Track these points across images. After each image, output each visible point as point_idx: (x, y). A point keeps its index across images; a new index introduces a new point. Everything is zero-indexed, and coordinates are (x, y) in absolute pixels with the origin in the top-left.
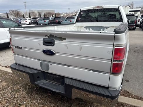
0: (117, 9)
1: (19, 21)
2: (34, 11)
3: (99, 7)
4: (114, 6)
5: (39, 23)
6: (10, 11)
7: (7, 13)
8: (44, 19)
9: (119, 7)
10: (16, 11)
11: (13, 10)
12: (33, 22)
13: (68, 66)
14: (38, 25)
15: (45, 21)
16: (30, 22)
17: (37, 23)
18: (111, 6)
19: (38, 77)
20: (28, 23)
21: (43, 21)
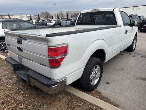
0: (111, 11)
1: (45, 22)
2: (63, 12)
3: (96, 10)
4: (109, 8)
5: (62, 24)
6: (41, 13)
7: (39, 15)
8: (67, 21)
9: (114, 10)
10: (46, 13)
11: (44, 12)
12: (57, 23)
13: (30, 60)
14: (61, 26)
15: (67, 23)
16: (54, 23)
17: (60, 24)
18: (107, 8)
19: (18, 68)
20: (52, 24)
21: (65, 22)
